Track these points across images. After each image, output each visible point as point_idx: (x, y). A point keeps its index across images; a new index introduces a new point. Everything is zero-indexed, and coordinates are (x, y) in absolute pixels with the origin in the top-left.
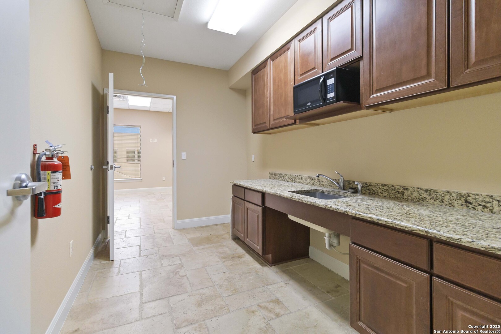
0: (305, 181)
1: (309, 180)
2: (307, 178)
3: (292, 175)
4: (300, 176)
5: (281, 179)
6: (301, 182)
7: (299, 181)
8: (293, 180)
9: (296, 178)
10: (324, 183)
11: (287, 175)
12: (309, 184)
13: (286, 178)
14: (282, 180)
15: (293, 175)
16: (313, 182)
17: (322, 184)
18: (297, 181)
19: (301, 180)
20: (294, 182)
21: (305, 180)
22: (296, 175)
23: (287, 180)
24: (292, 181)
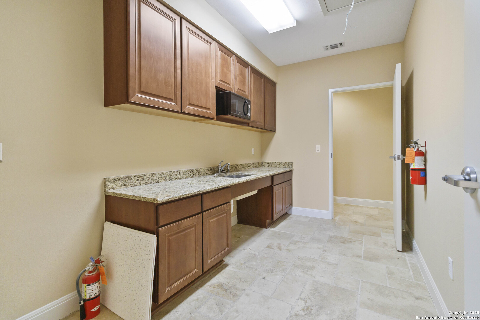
0: (184, 176)
1: (188, 173)
2: (186, 172)
3: (165, 172)
4: (177, 171)
5: (142, 182)
6: (179, 177)
7: (176, 177)
8: (168, 177)
9: (173, 175)
10: (202, 173)
11: (156, 175)
12: (189, 177)
13: (155, 178)
14: (145, 184)
15: (167, 172)
16: (192, 174)
17: (200, 174)
18: (173, 178)
19: (178, 176)
20: (168, 180)
21: (184, 174)
22: (171, 172)
23: (157, 181)
24: (166, 180)
